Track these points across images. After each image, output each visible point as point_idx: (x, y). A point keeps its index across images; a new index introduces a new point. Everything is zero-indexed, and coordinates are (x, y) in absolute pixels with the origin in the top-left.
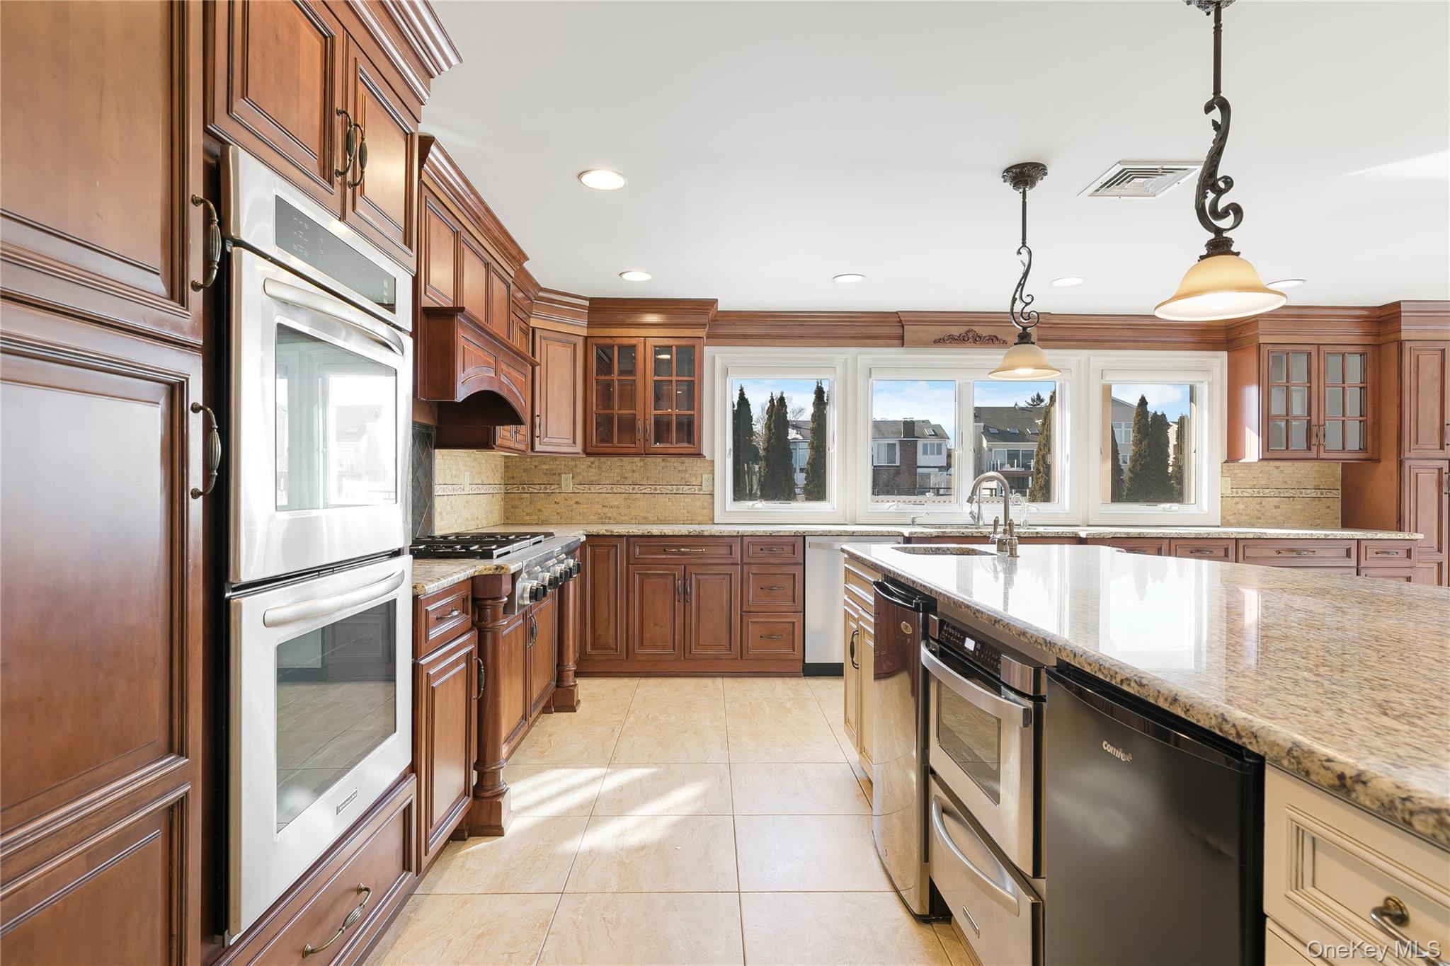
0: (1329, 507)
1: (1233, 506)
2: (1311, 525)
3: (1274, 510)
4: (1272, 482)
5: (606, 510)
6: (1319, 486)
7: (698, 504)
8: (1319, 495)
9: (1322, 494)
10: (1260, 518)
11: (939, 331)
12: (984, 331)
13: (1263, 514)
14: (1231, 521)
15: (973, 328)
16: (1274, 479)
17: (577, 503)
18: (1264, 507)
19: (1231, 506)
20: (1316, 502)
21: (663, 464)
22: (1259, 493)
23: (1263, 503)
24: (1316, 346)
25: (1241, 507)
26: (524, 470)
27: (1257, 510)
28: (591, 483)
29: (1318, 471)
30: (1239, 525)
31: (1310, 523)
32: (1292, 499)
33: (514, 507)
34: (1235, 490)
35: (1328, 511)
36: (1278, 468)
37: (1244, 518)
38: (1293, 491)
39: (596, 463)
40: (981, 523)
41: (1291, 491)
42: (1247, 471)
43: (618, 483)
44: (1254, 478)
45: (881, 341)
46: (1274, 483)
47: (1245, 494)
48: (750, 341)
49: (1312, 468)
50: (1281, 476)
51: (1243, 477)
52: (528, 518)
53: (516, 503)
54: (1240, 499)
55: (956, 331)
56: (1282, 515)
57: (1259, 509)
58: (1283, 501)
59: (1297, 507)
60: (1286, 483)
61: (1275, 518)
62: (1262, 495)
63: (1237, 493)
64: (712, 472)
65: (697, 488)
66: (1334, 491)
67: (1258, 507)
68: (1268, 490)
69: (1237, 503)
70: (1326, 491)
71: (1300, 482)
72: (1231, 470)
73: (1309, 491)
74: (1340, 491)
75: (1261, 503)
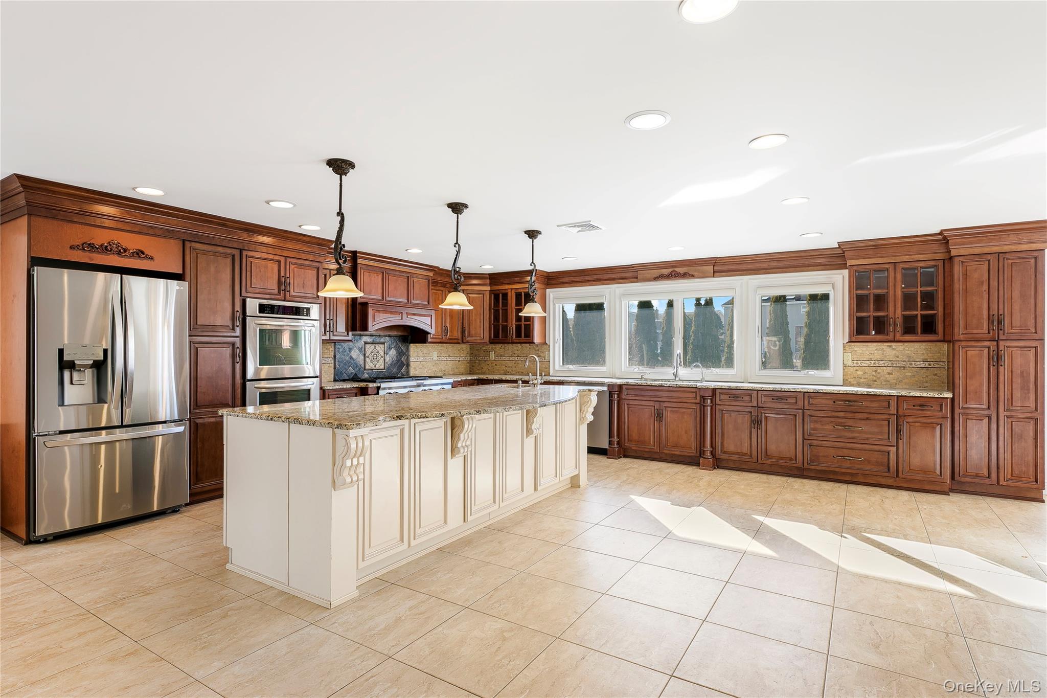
0: (936, 375)
1: (854, 372)
2: (920, 387)
3: (888, 376)
4: (886, 356)
5: (506, 368)
6: (927, 359)
7: (544, 366)
8: (927, 366)
9: (930, 365)
10: (876, 381)
11: (657, 273)
12: (681, 270)
13: (879, 378)
14: (852, 383)
15: (675, 269)
16: (887, 355)
17: (496, 365)
18: (879, 373)
19: (852, 373)
20: (925, 371)
21: (530, 346)
22: (875, 363)
23: (878, 371)
24: (893, 264)
25: (860, 373)
26: (477, 350)
27: (873, 375)
28: (501, 356)
29: (926, 349)
30: (859, 385)
31: (919, 385)
32: (902, 368)
33: (473, 366)
34: (855, 362)
35: (935, 377)
36: (890, 346)
37: (862, 380)
38: (904, 363)
39: (503, 347)
40: (677, 379)
41: (902, 363)
42: (865, 349)
43: (511, 356)
44: (871, 354)
45: (628, 280)
46: (887, 357)
47: (864, 365)
48: (566, 285)
49: (920, 346)
50: (894, 352)
51: (861, 353)
52: (478, 371)
53: (473, 364)
54: (859, 367)
55: (666, 272)
56: (894, 379)
57: (875, 375)
58: (894, 369)
59: (907, 374)
60: (898, 357)
61: (889, 381)
62: (877, 365)
63: (857, 363)
64: (549, 351)
65: (543, 358)
66: (941, 363)
67: (874, 373)
68: (882, 362)
69: (857, 370)
70: (933, 363)
71: (910, 357)
72: (852, 348)
73: (918, 363)
74: (946, 363)
75: (876, 371)
